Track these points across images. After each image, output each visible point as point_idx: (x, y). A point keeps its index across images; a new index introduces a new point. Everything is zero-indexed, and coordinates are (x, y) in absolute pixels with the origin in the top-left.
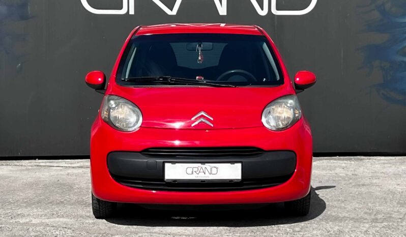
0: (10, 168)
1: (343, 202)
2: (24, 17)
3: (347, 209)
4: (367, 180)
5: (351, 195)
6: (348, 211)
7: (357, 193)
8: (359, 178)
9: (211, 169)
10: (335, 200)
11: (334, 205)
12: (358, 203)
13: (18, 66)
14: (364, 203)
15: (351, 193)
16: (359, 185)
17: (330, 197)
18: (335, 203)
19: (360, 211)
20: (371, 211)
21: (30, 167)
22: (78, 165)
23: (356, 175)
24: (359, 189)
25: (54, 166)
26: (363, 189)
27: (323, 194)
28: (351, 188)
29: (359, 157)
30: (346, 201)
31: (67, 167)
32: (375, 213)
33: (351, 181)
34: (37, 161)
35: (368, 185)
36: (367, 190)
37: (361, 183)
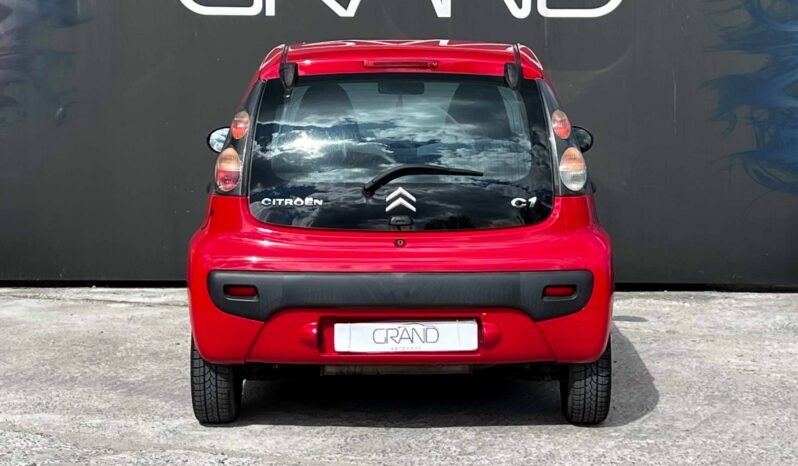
0: (33, 303)
2: (68, 21)
4: (685, 344)
13: (58, 113)
21: (72, 303)
22: (162, 300)
25: (116, 302)
31: (138, 303)
34: (94, 289)
35: (681, 354)
36: (669, 367)
37: (670, 351)
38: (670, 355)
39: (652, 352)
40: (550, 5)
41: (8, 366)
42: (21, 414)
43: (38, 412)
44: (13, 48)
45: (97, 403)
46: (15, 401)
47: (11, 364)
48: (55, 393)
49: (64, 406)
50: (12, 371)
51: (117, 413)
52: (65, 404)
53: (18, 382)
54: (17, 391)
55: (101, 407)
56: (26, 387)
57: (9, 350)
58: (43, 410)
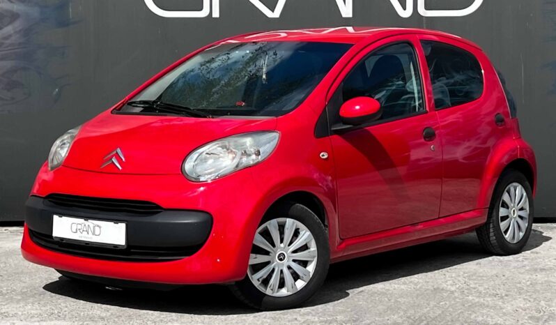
1: (502, 297)
3: (504, 311)
4: (550, 261)
5: (518, 285)
6: (505, 314)
7: (528, 283)
8: (540, 258)
9: (94, 227)
10: (490, 295)
11: (486, 303)
12: (524, 299)
13: (55, 93)
14: (535, 299)
15: (520, 283)
16: (536, 270)
17: (485, 289)
18: (489, 299)
19: (524, 313)
20: (542, 314)
23: (537, 253)
24: (534, 276)
26: (540, 277)
27: (476, 284)
28: (522, 274)
29: (549, 224)
30: (506, 295)
32: (546, 317)
33: (526, 263)
35: (551, 269)
36: (546, 279)
37: (540, 266)
38: (542, 270)
39: (528, 268)
40: (427, 7)
41: (24, 285)
42: (39, 322)
43: (52, 320)
44: (20, 44)
45: (99, 312)
46: (32, 312)
47: (24, 282)
48: (64, 305)
49: (73, 315)
50: (27, 288)
51: (116, 320)
52: (74, 313)
53: (33, 296)
54: (33, 303)
55: (103, 315)
56: (40, 300)
57: (22, 272)
58: (56, 318)
